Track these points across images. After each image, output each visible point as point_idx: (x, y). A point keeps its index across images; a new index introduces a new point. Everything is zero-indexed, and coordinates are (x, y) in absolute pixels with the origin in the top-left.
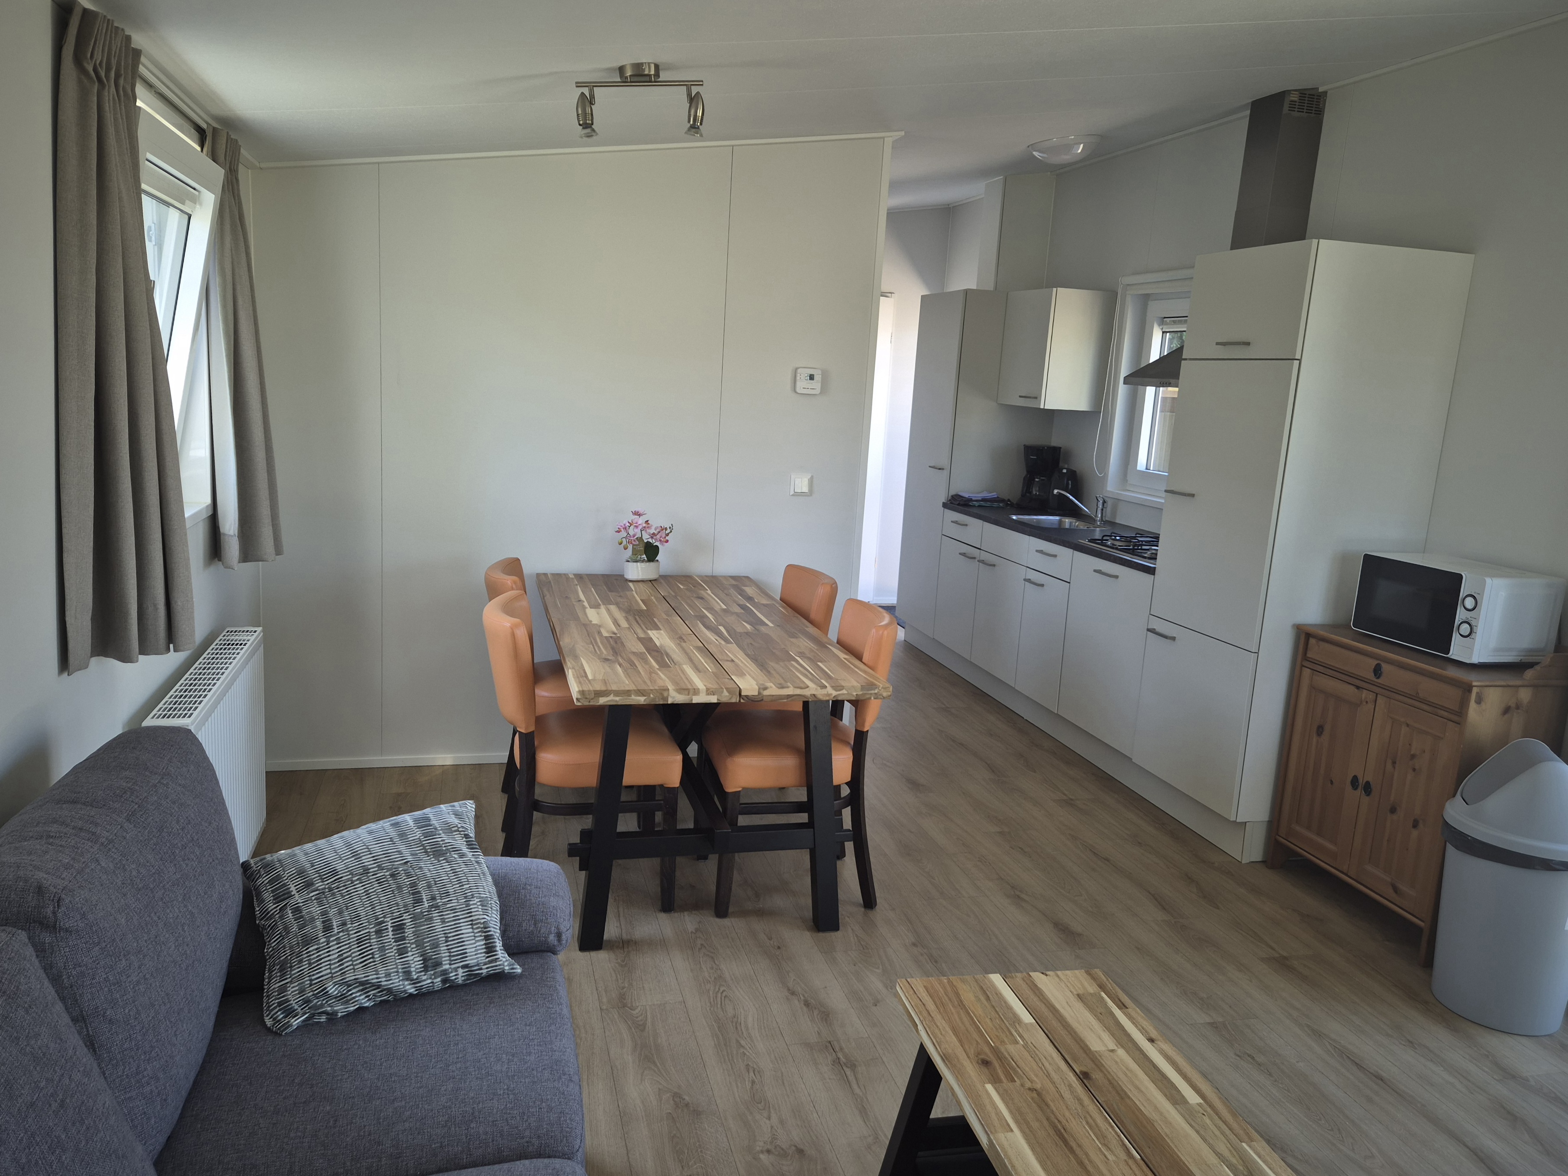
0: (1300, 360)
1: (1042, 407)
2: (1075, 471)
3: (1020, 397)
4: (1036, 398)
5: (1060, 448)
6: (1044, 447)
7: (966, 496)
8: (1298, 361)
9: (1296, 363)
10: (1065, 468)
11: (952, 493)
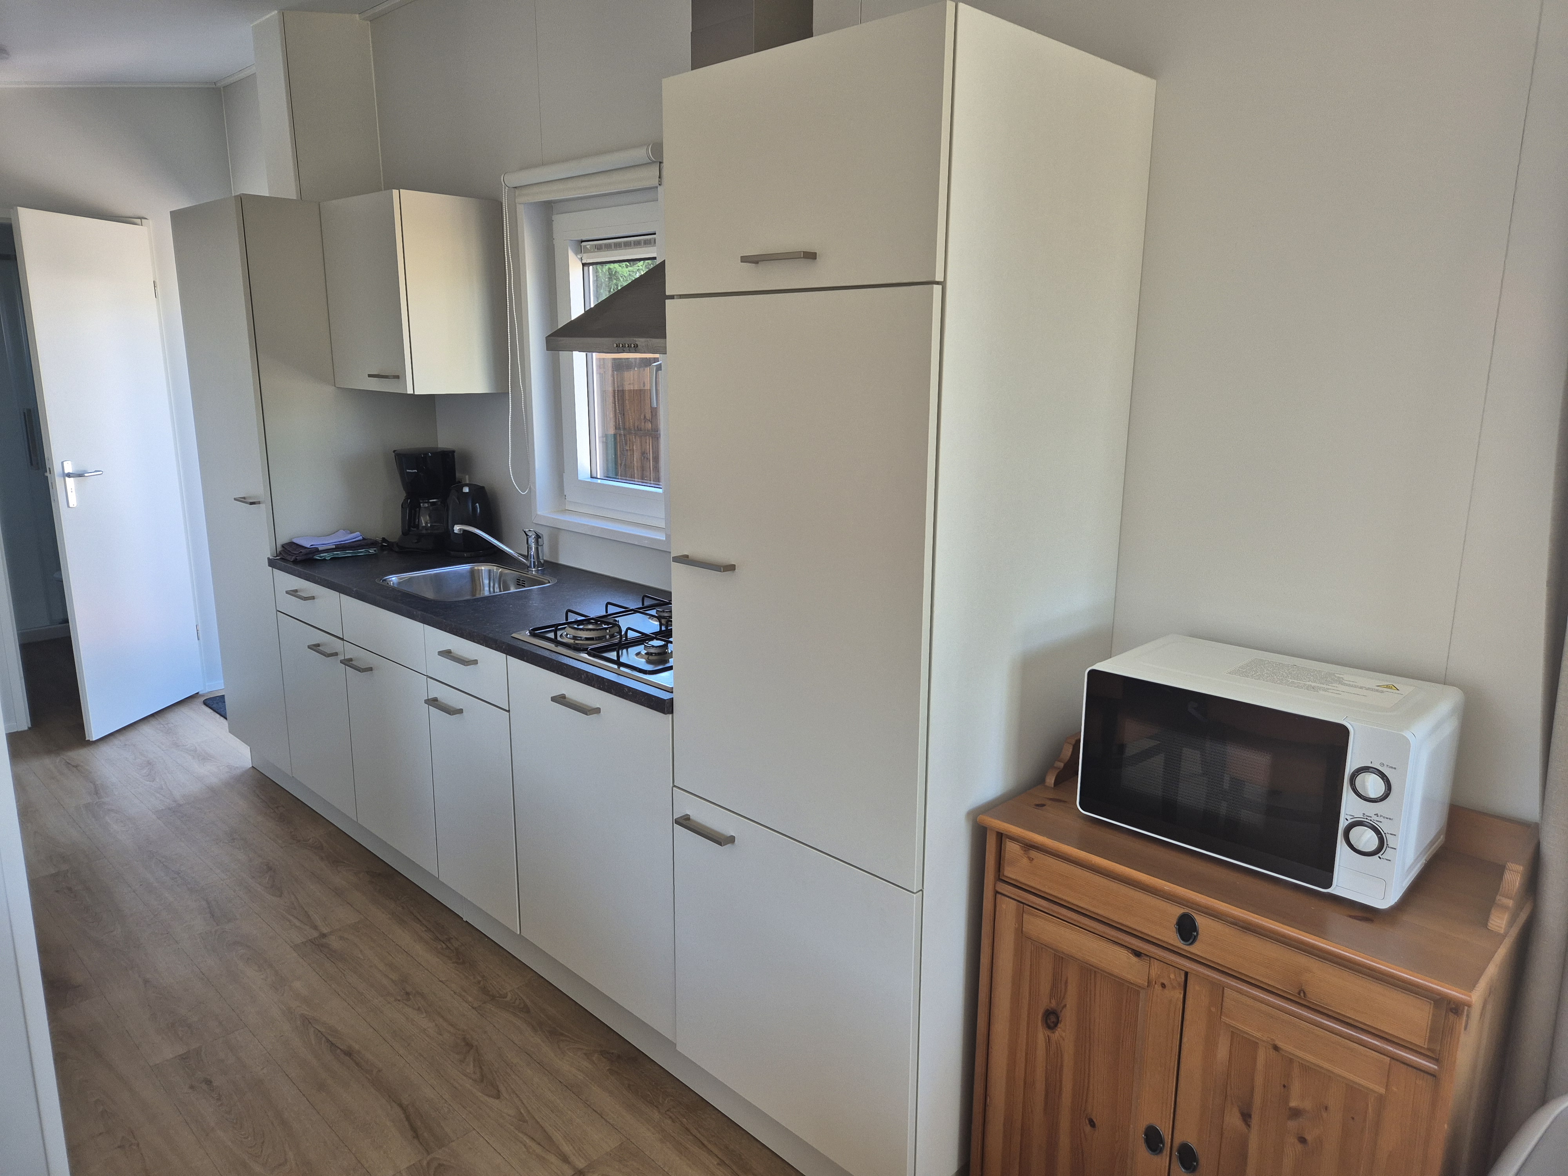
0: (943, 284)
1: (410, 391)
2: (483, 487)
3: (370, 376)
4: (398, 377)
5: (454, 452)
6: (426, 454)
7: (307, 544)
8: (940, 287)
9: (937, 289)
10: (466, 485)
11: (283, 539)
